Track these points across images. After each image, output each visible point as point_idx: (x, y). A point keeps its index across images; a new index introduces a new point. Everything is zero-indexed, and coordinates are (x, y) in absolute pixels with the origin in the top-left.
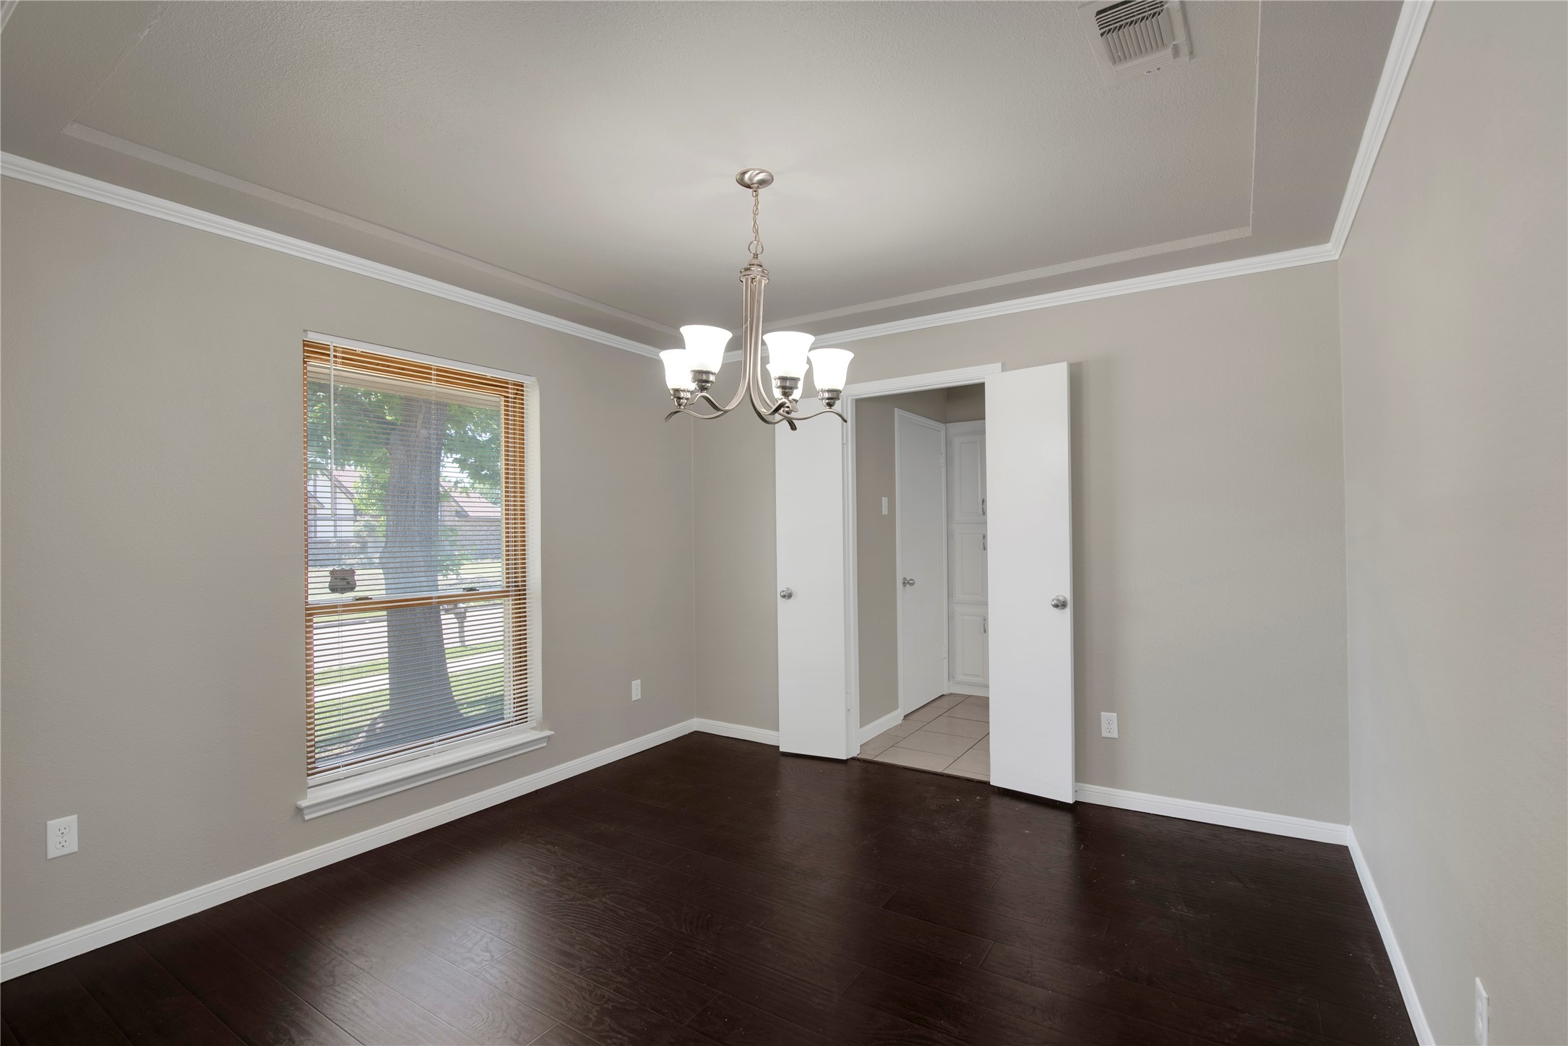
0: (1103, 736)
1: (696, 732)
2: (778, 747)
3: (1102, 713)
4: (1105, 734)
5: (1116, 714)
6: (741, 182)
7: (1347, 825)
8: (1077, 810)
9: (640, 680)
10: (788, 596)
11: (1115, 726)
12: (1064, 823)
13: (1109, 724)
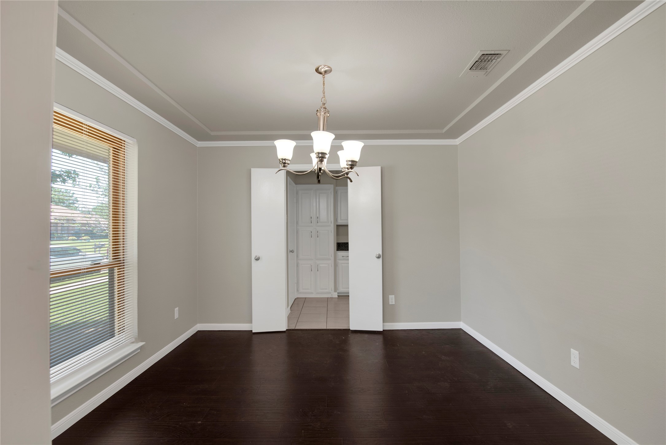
0: (390, 304)
1: (199, 331)
2: (252, 331)
3: (390, 296)
4: (390, 303)
5: (394, 296)
6: (317, 70)
7: (460, 321)
8: (384, 333)
9: (178, 308)
10: (257, 259)
11: (394, 300)
12: (380, 338)
13: (392, 299)
